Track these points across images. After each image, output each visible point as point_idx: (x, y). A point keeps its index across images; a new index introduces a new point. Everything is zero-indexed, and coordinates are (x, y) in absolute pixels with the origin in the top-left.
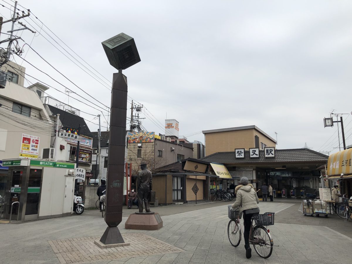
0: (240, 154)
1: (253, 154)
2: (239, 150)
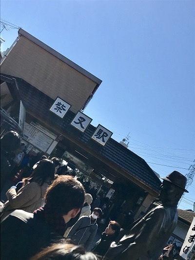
0: (60, 108)
1: (79, 122)
2: (63, 103)
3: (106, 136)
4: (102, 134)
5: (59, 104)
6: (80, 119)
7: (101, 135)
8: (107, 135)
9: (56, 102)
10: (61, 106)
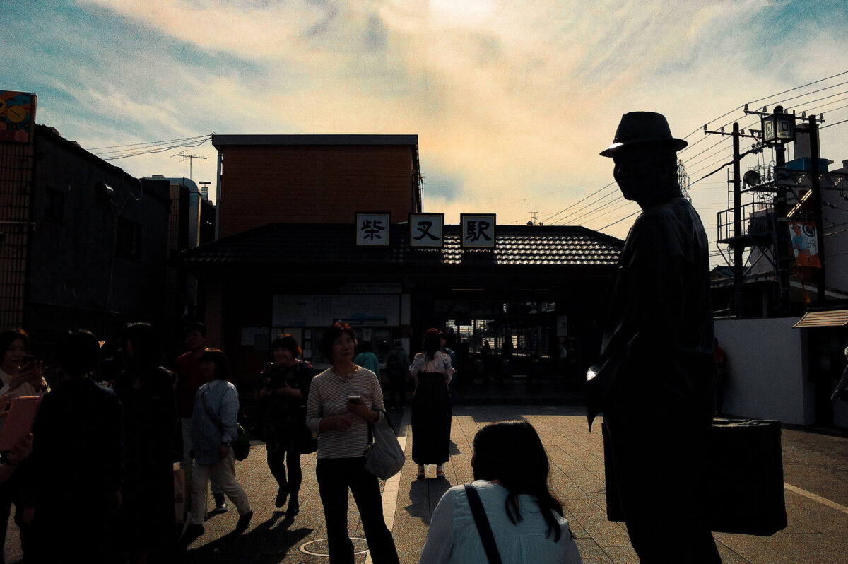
0: (372, 231)
1: (421, 233)
2: (371, 218)
3: (486, 228)
4: (477, 227)
5: (366, 225)
6: (422, 227)
7: (477, 231)
8: (488, 225)
9: (360, 225)
10: (372, 225)
